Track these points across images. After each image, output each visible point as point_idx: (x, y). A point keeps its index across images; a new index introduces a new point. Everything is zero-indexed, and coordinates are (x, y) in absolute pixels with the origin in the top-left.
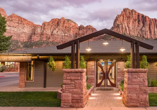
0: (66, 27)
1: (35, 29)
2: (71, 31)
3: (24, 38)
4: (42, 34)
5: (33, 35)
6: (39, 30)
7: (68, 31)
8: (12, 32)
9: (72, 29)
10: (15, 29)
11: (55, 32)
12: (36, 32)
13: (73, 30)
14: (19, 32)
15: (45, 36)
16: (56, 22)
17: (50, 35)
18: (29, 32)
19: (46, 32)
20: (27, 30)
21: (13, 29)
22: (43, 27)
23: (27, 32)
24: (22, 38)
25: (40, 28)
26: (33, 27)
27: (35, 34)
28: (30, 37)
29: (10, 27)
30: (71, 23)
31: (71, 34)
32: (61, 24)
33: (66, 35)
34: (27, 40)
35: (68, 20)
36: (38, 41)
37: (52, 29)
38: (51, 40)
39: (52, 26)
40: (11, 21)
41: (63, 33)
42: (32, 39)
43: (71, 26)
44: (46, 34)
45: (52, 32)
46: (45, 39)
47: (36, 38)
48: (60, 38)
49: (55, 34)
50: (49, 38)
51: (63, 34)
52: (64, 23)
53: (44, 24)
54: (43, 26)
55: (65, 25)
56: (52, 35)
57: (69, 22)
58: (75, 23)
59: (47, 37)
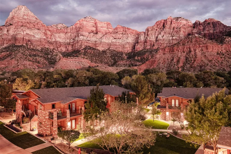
0: (174, 28)
1: (138, 37)
2: (182, 32)
3: (128, 49)
4: (145, 42)
5: (137, 44)
6: (142, 38)
7: (177, 32)
8: (118, 44)
9: (182, 30)
10: (120, 41)
11: (160, 37)
12: (139, 41)
13: (184, 30)
14: (123, 43)
15: (148, 44)
16: (162, 24)
17: (154, 41)
18: (133, 42)
19: (150, 38)
20: (131, 40)
21: (118, 41)
22: (146, 34)
23: (131, 42)
24: (126, 49)
25: (144, 35)
26: (137, 36)
27: (138, 43)
28: (134, 47)
29: (115, 40)
30: (181, 21)
31: (181, 35)
32: (167, 26)
33: (174, 38)
34: (130, 51)
35: (178, 18)
36: (141, 51)
37: (156, 34)
38: (156, 47)
39: (157, 30)
40: (117, 33)
41: (170, 36)
42: (136, 49)
43: (181, 25)
44: (150, 41)
45: (157, 38)
46: (148, 47)
47: (139, 47)
48: (167, 44)
49: (160, 40)
50: (154, 45)
51: (171, 38)
52: (171, 23)
53: (148, 30)
54: (147, 31)
55: (173, 25)
56: (156, 40)
57: (179, 21)
58: (187, 20)
59: (151, 44)
